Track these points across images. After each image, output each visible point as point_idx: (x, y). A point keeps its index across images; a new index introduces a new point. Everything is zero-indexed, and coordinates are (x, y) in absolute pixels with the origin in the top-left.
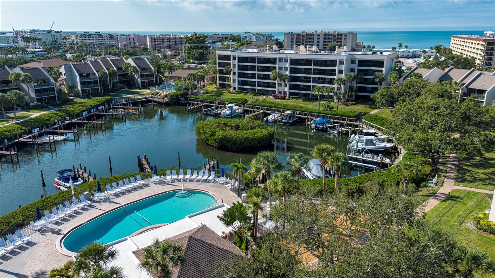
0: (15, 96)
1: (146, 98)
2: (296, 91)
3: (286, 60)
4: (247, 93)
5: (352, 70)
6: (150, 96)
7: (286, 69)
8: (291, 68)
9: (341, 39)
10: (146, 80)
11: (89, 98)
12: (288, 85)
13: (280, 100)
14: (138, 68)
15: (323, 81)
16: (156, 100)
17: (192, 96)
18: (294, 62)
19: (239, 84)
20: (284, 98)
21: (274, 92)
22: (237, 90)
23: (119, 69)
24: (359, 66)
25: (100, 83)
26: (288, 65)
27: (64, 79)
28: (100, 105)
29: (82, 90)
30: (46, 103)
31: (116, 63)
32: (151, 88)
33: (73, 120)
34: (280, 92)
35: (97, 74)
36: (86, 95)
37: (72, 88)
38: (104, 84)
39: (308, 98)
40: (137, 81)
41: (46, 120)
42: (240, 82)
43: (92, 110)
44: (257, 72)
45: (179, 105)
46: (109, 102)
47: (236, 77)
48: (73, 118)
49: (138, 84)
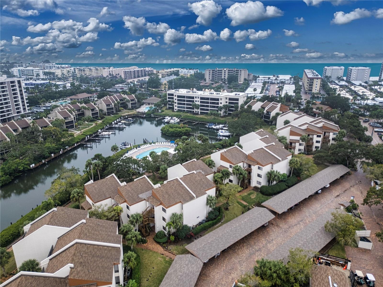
2: (203, 111)
3: (199, 98)
4: (181, 112)
5: (226, 102)
6: (136, 113)
7: (198, 101)
9: (238, 72)
10: (133, 105)
12: (200, 109)
14: (129, 100)
15: (214, 107)
16: (139, 115)
17: (156, 114)
18: (202, 98)
20: (198, 114)
22: (177, 110)
23: (121, 100)
24: (229, 100)
28: (117, 119)
29: (107, 112)
30: (95, 119)
31: (119, 97)
34: (196, 112)
35: (113, 104)
36: (109, 114)
38: (116, 109)
42: (179, 107)
43: (115, 122)
44: (186, 103)
46: (120, 117)
47: (177, 104)
49: (130, 108)
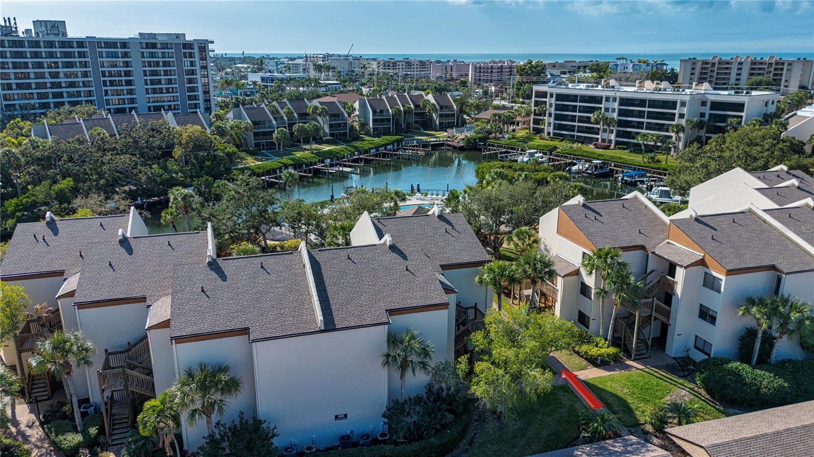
0: (313, 127)
1: (439, 141)
2: (626, 140)
3: (615, 100)
4: (562, 140)
5: (702, 115)
6: (445, 139)
7: (613, 110)
8: (620, 110)
10: (445, 121)
11: (379, 137)
12: (614, 132)
13: (601, 150)
14: (437, 106)
15: (661, 127)
16: (450, 143)
17: (493, 141)
18: (624, 101)
19: (554, 129)
20: (607, 148)
21: (597, 139)
22: (551, 135)
23: (417, 106)
24: (711, 109)
25: (393, 121)
26: (616, 105)
27: (357, 116)
28: (389, 144)
29: (374, 129)
30: (337, 139)
31: (415, 100)
32: (449, 130)
33: (361, 156)
34: (603, 140)
35: (390, 111)
36: (377, 133)
37: (364, 125)
38: (397, 123)
39: (636, 149)
40: (435, 121)
41: (337, 153)
42: (557, 125)
43: (380, 149)
44: (577, 114)
45: (475, 150)
46: (399, 142)
47: (552, 120)
48: (361, 154)
49: (436, 125)
